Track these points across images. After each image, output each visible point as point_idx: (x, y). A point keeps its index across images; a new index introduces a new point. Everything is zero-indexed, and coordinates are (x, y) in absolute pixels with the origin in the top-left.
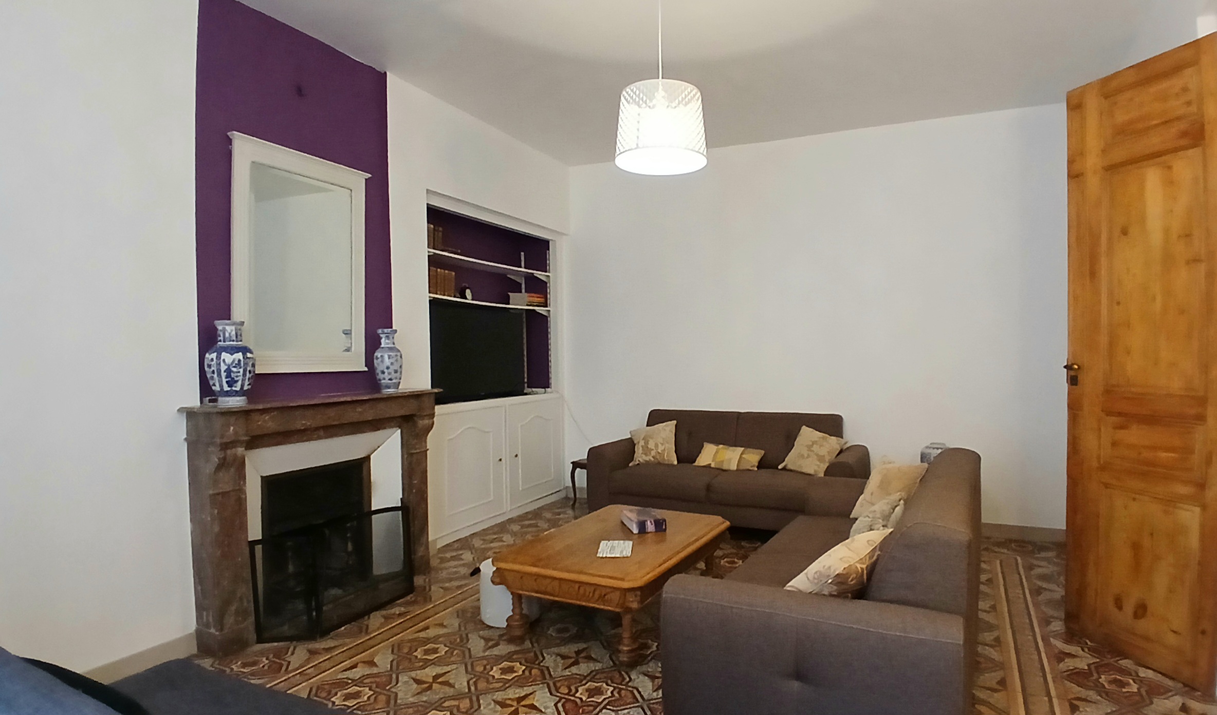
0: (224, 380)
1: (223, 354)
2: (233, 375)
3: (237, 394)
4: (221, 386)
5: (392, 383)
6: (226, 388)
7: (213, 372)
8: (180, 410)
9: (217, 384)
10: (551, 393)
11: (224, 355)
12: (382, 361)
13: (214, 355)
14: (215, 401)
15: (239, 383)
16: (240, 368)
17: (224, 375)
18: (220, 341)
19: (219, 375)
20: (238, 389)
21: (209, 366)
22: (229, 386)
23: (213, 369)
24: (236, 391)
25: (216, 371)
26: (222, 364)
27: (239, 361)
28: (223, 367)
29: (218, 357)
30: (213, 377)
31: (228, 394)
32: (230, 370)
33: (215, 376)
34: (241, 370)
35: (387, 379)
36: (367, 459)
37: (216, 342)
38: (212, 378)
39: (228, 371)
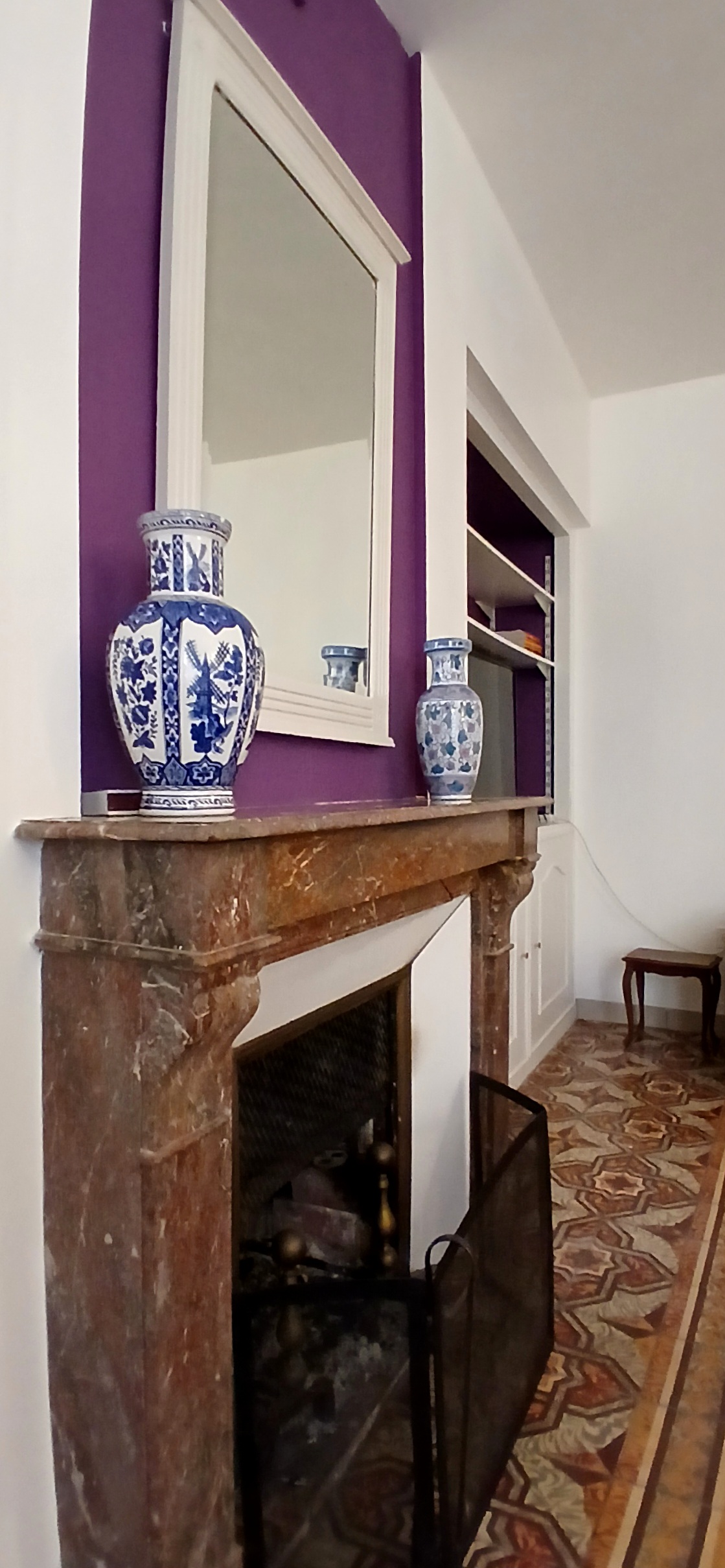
0: (187, 723)
1: (187, 623)
2: (217, 706)
3: (215, 776)
4: (173, 745)
5: (465, 777)
6: (189, 753)
7: (149, 693)
8: (27, 833)
9: (159, 740)
10: (553, 823)
11: (191, 629)
12: (448, 721)
13: (153, 630)
14: (132, 803)
15: (230, 739)
16: (238, 683)
17: (186, 701)
18: (164, 585)
19: (172, 705)
20: (223, 759)
21: (134, 671)
22: (198, 749)
23: (149, 678)
24: (219, 769)
25: (158, 688)
26: (185, 660)
27: (237, 654)
28: (189, 675)
29: (171, 636)
30: (145, 710)
31: (191, 777)
32: (210, 683)
33: (156, 707)
34: (240, 690)
35: (458, 766)
36: (406, 972)
37: (142, 588)
38: (141, 716)
39: (205, 690)
